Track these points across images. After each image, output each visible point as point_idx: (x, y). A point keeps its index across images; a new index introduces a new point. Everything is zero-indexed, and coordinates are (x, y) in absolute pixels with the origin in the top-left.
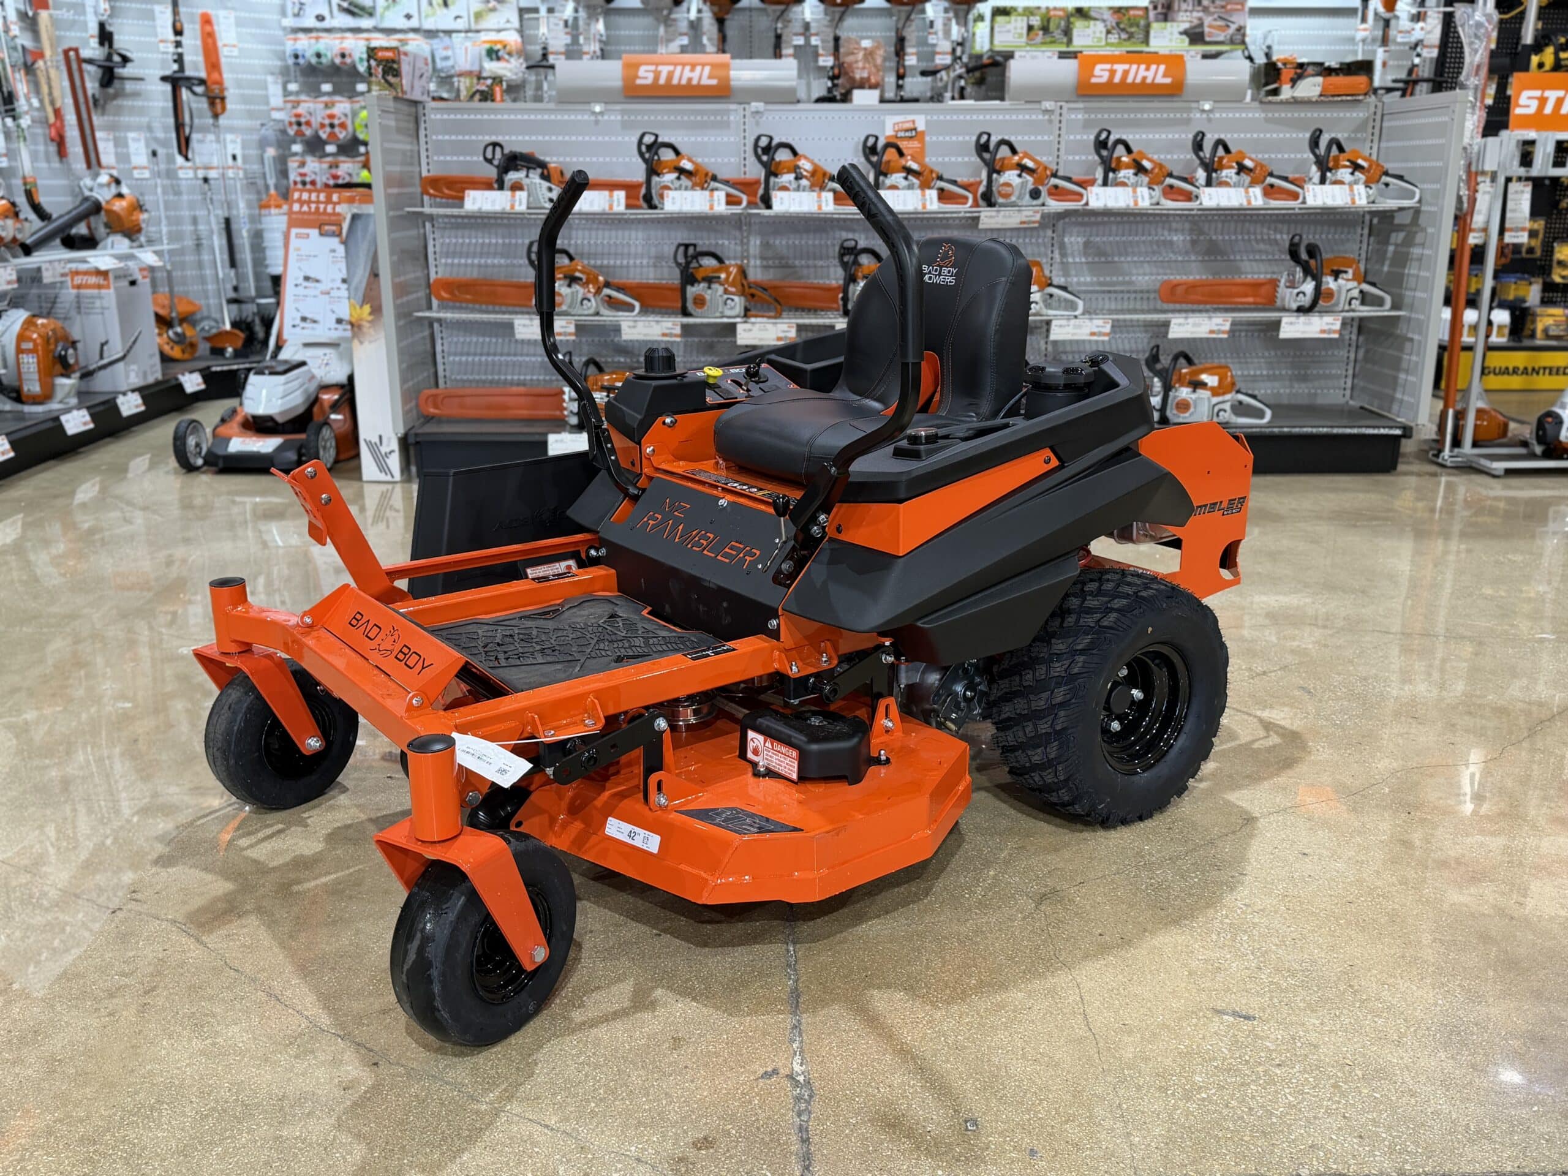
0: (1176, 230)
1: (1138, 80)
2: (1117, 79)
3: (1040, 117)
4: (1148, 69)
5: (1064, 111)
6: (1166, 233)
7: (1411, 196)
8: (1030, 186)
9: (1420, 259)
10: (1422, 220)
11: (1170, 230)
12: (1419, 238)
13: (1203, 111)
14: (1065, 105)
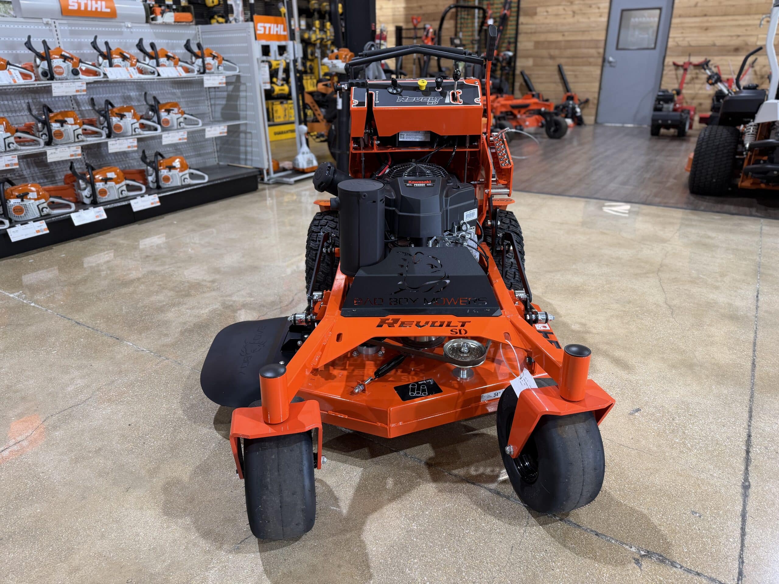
0: (131, 90)
1: (94, 9)
2: (83, 8)
3: (44, 27)
4: (96, 3)
5: (57, 24)
6: (126, 91)
7: (235, 69)
8: (71, 68)
9: (246, 97)
10: (242, 80)
11: (128, 89)
12: (242, 88)
13: (128, 27)
14: (57, 21)
